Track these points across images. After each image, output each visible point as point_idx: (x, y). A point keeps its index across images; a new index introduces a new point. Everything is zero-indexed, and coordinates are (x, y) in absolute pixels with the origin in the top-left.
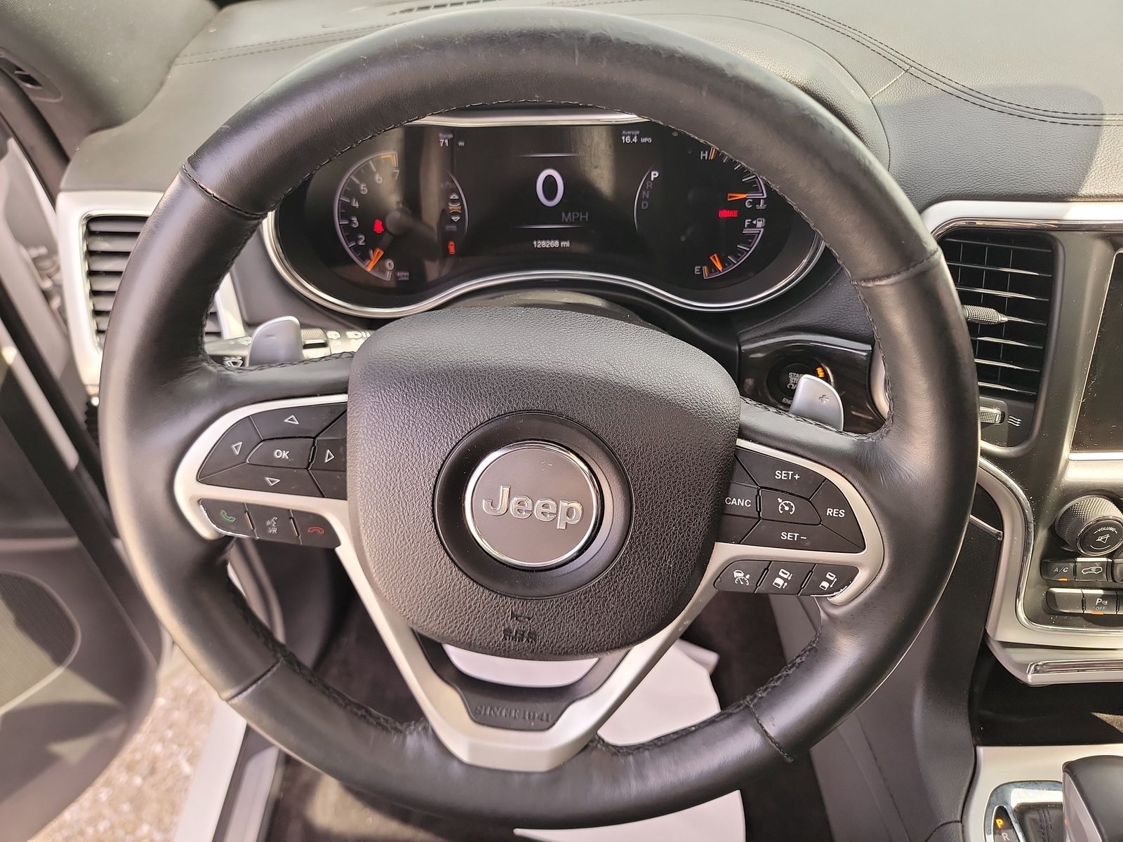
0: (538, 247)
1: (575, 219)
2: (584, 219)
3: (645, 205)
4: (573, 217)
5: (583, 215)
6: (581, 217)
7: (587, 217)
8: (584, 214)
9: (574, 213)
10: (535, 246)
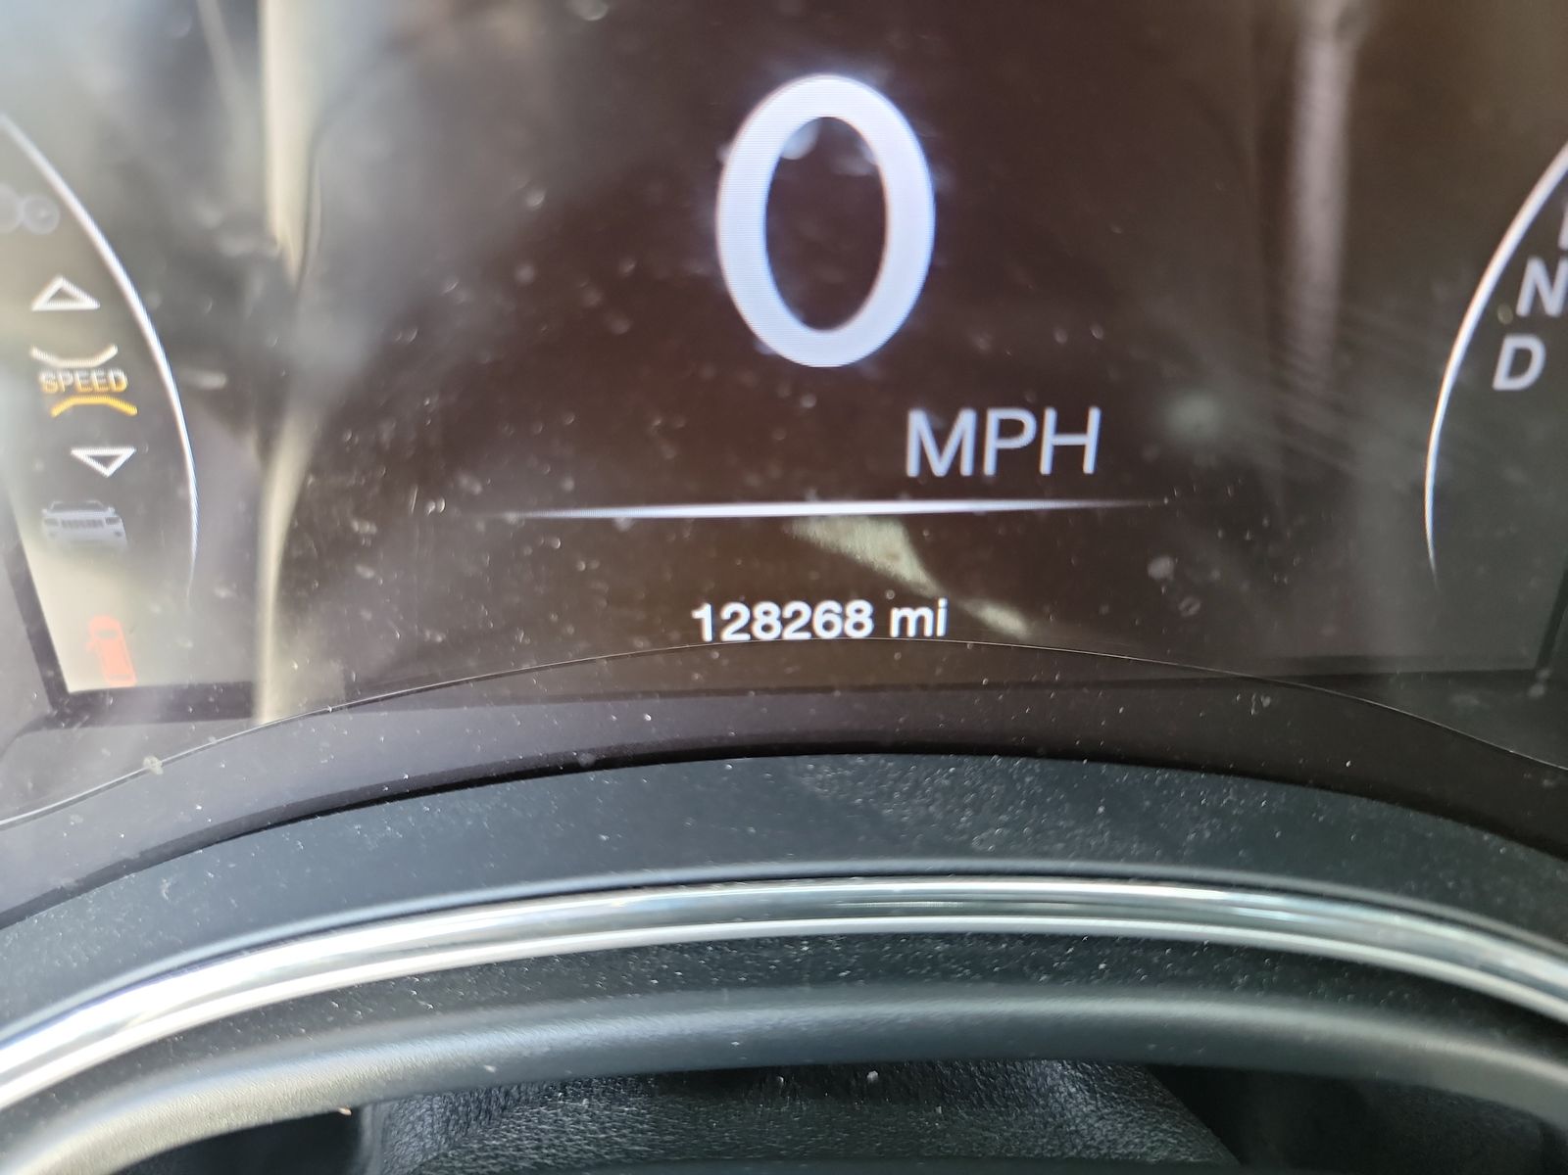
0: (728, 635)
1: (1002, 455)
2: (1069, 457)
3: (1522, 360)
4: (993, 444)
5: (1061, 428)
6: (1051, 440)
7: (1089, 440)
8: (1072, 422)
9: (994, 417)
10: (708, 635)
